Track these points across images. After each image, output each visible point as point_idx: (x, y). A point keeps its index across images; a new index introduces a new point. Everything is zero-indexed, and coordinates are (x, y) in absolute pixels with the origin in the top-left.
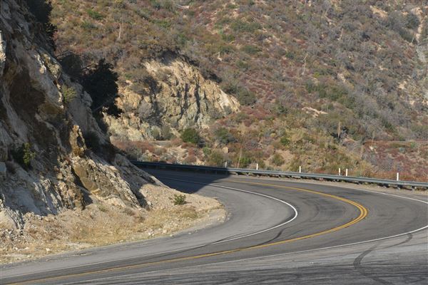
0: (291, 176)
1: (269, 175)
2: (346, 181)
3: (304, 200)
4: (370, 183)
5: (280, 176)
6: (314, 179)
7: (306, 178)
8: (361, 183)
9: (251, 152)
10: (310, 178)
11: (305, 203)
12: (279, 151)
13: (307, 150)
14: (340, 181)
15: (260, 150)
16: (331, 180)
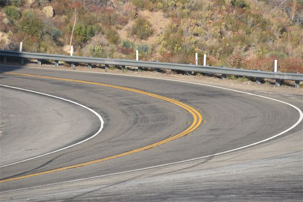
0: (124, 67)
1: (90, 64)
2: (203, 74)
3: (125, 108)
4: (237, 77)
5: (107, 66)
6: (159, 70)
7: (146, 69)
8: (225, 76)
9: (94, 14)
10: (152, 70)
11: (124, 112)
12: (145, 13)
13: (193, 9)
14: (195, 74)
15: (110, 11)
16: (183, 72)
